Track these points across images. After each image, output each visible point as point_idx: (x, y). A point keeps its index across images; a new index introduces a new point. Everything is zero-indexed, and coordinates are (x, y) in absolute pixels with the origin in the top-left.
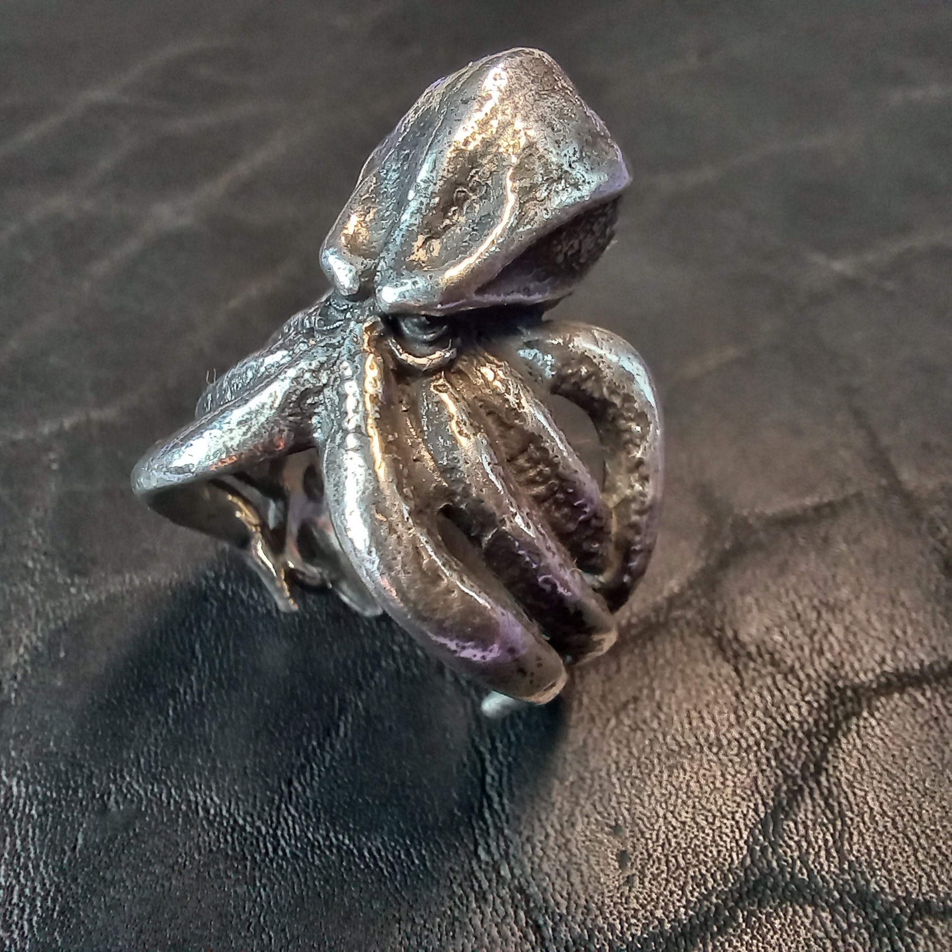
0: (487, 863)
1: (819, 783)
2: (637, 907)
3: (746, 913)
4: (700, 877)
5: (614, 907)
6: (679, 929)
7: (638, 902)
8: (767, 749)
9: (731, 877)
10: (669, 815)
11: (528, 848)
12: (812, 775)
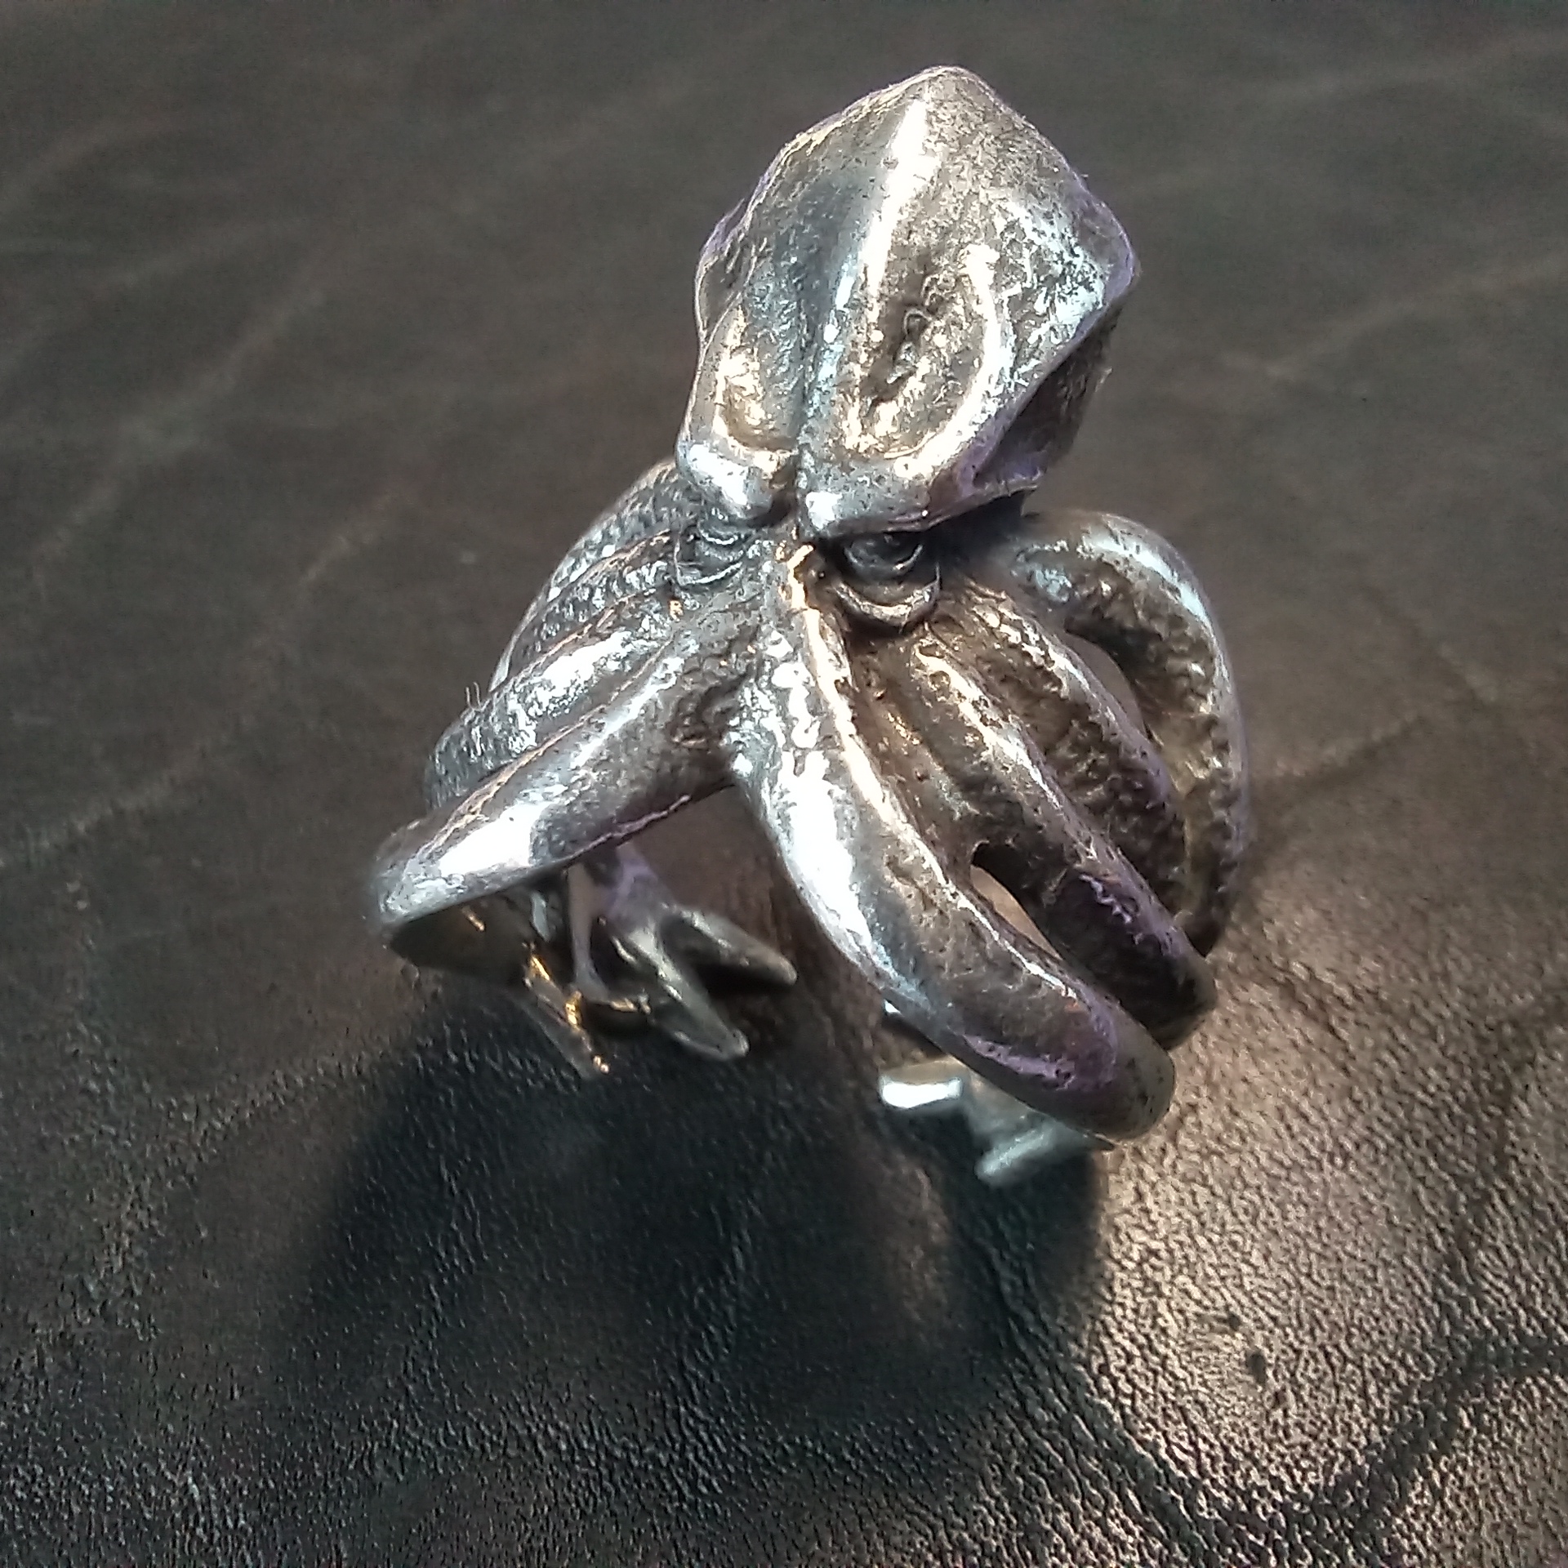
0: (1049, 1425)
1: (1510, 1181)
2: (1306, 1439)
3: (1471, 1410)
4: (1383, 1369)
5: (1271, 1449)
6: (1380, 1461)
7: (1303, 1431)
8: (1417, 1144)
9: (1429, 1357)
10: (1303, 1280)
11: (1106, 1383)
12: (1495, 1169)
